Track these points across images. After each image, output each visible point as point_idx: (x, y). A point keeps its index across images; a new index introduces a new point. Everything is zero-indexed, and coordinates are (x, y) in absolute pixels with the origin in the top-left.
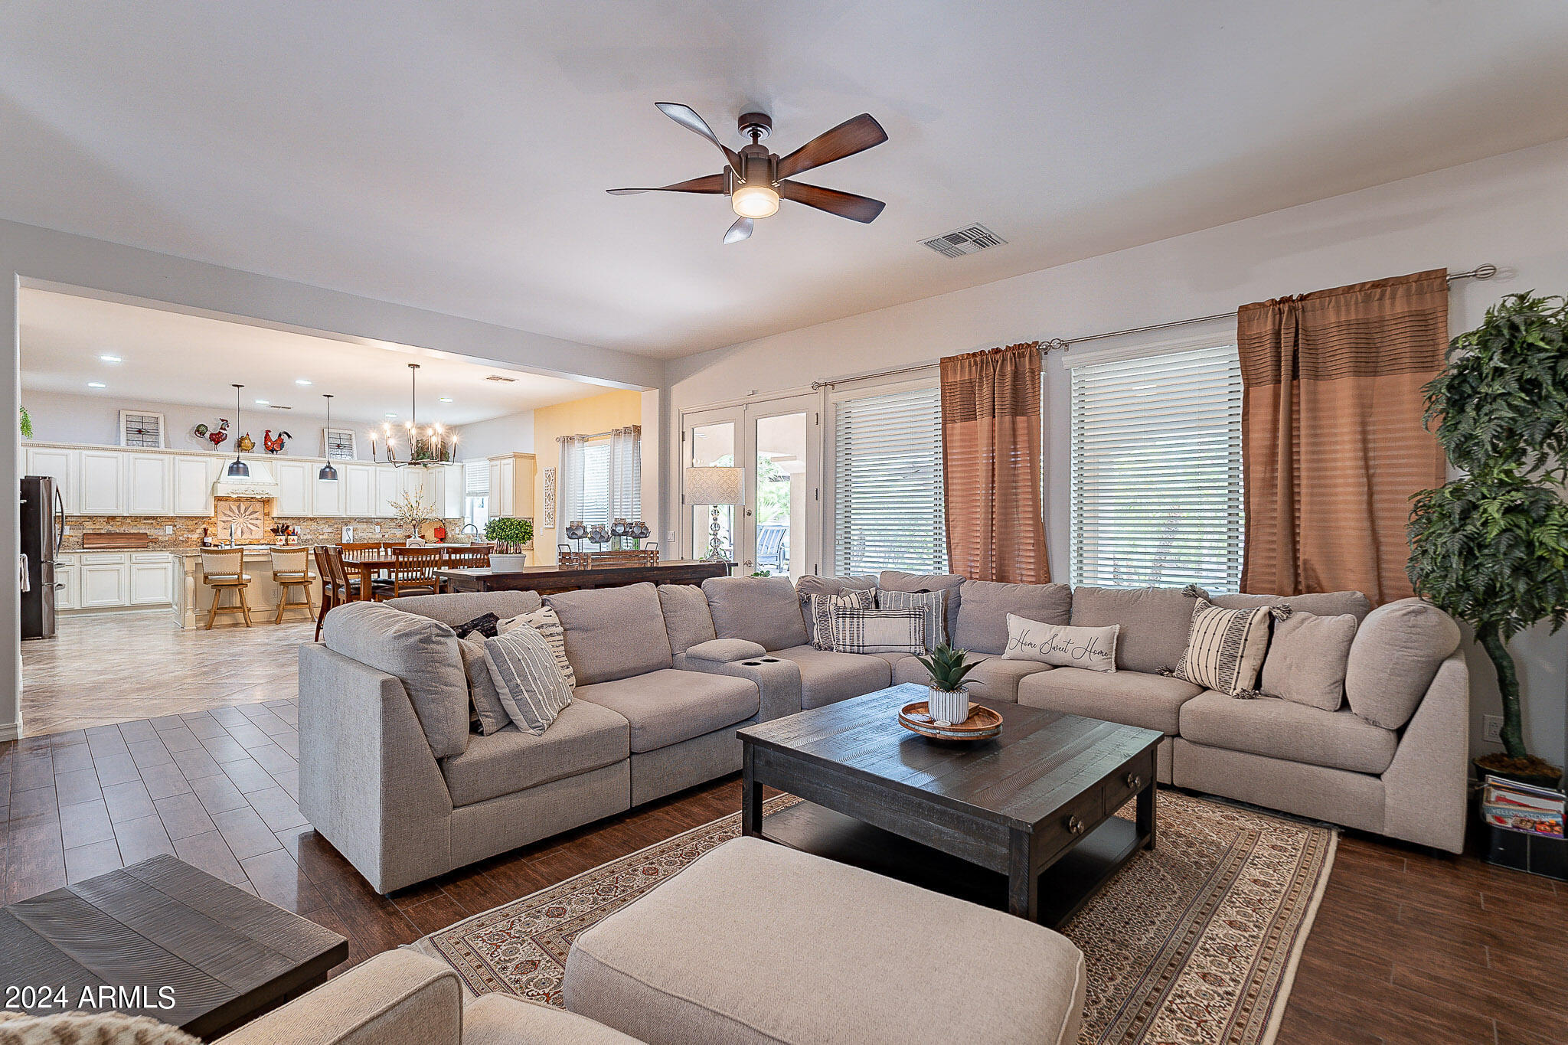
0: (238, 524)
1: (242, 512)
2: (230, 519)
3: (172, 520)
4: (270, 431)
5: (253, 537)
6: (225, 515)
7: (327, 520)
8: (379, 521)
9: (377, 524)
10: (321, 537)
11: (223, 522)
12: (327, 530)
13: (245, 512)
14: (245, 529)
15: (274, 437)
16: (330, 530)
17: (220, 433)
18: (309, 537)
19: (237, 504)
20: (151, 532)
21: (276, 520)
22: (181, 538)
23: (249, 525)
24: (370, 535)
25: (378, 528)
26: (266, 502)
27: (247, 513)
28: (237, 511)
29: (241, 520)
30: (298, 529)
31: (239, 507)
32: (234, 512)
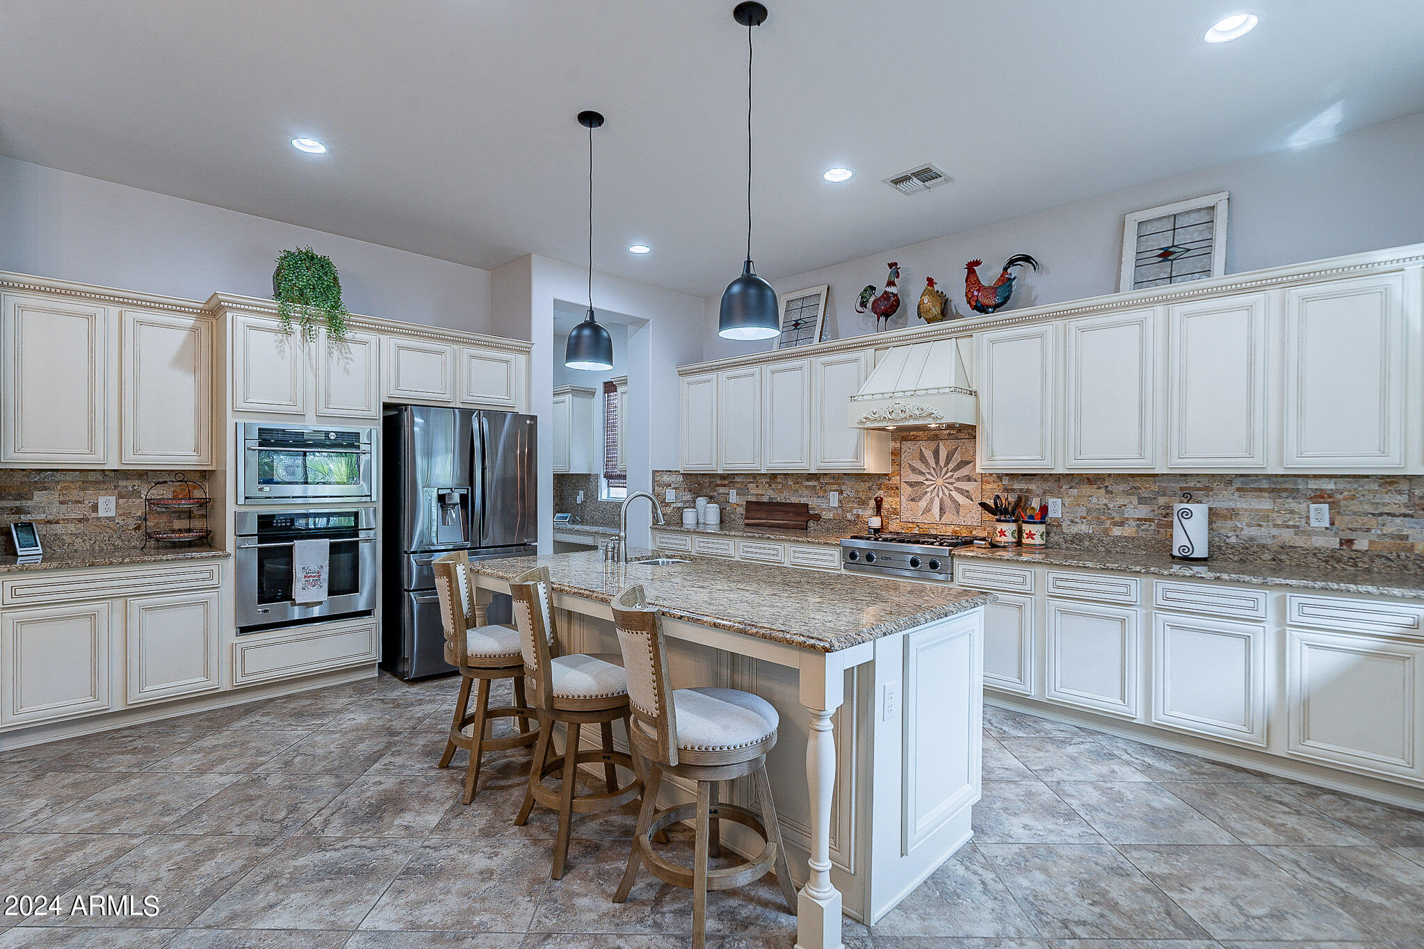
0: (938, 487)
1: (942, 463)
2: (921, 479)
3: (838, 479)
4: (977, 263)
5: (961, 521)
6: (914, 470)
7: (1135, 481)
8: (1329, 486)
9: (1319, 497)
10: (1117, 531)
11: (911, 484)
12: (1136, 511)
13: (947, 463)
14: (947, 500)
15: (989, 275)
16: (1143, 511)
17: (886, 292)
18: (1083, 528)
19: (933, 445)
20: (813, 502)
21: (1005, 481)
22: (849, 516)
23: (954, 493)
24: (1287, 536)
25: (1320, 515)
26: (966, 433)
27: (951, 466)
28: (932, 462)
29: (940, 481)
30: (1056, 508)
31: (936, 454)
32: (927, 465)
